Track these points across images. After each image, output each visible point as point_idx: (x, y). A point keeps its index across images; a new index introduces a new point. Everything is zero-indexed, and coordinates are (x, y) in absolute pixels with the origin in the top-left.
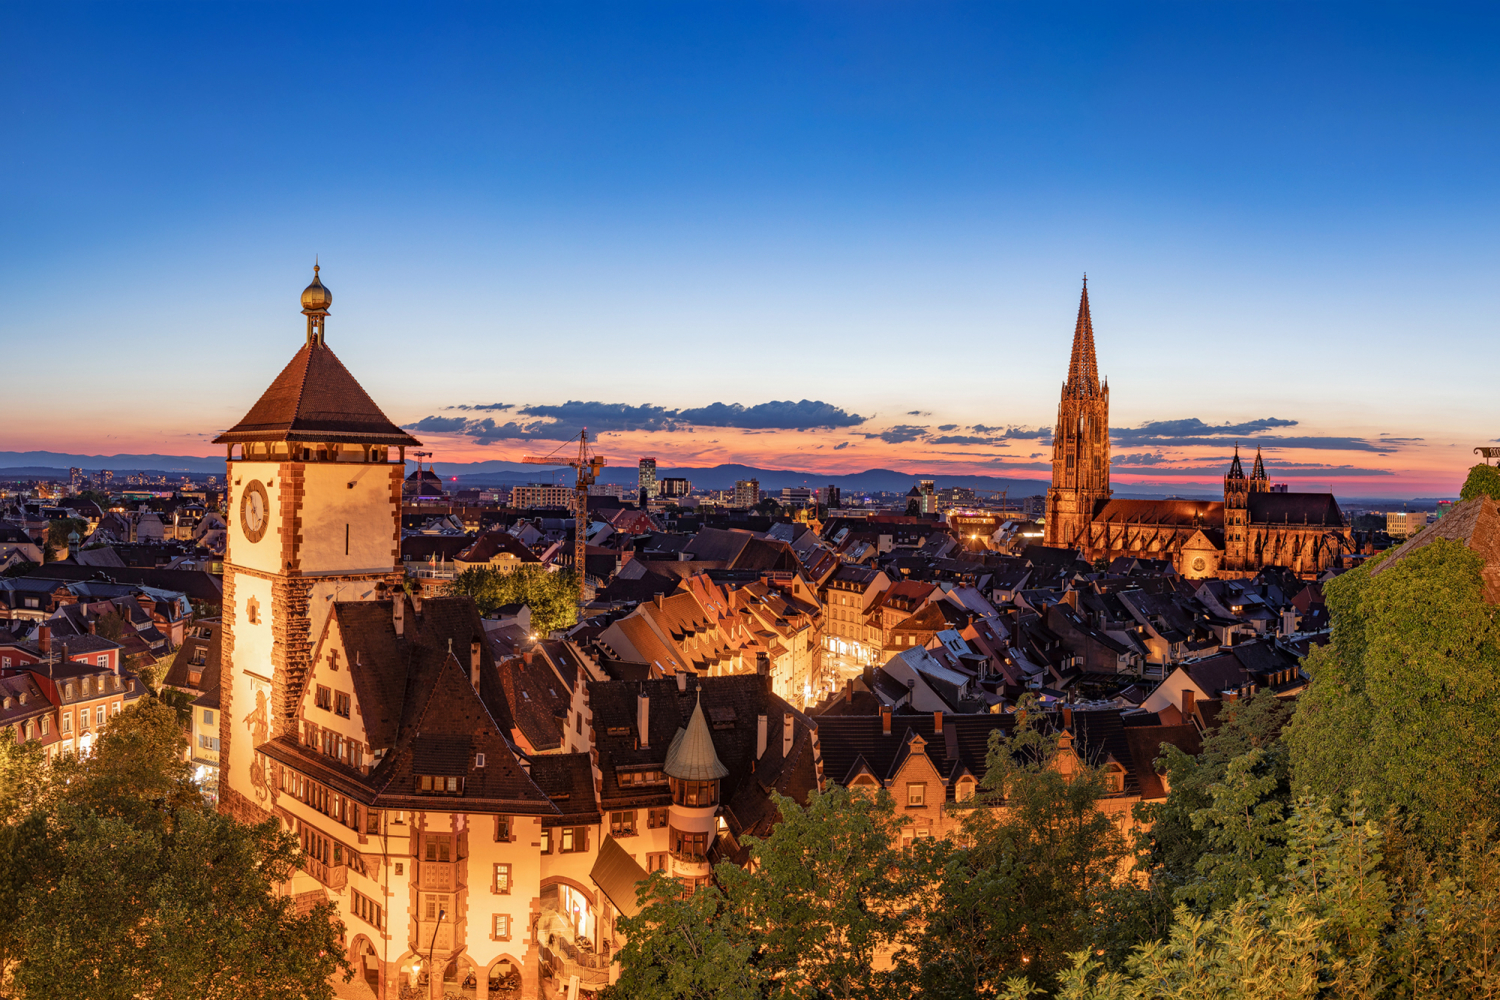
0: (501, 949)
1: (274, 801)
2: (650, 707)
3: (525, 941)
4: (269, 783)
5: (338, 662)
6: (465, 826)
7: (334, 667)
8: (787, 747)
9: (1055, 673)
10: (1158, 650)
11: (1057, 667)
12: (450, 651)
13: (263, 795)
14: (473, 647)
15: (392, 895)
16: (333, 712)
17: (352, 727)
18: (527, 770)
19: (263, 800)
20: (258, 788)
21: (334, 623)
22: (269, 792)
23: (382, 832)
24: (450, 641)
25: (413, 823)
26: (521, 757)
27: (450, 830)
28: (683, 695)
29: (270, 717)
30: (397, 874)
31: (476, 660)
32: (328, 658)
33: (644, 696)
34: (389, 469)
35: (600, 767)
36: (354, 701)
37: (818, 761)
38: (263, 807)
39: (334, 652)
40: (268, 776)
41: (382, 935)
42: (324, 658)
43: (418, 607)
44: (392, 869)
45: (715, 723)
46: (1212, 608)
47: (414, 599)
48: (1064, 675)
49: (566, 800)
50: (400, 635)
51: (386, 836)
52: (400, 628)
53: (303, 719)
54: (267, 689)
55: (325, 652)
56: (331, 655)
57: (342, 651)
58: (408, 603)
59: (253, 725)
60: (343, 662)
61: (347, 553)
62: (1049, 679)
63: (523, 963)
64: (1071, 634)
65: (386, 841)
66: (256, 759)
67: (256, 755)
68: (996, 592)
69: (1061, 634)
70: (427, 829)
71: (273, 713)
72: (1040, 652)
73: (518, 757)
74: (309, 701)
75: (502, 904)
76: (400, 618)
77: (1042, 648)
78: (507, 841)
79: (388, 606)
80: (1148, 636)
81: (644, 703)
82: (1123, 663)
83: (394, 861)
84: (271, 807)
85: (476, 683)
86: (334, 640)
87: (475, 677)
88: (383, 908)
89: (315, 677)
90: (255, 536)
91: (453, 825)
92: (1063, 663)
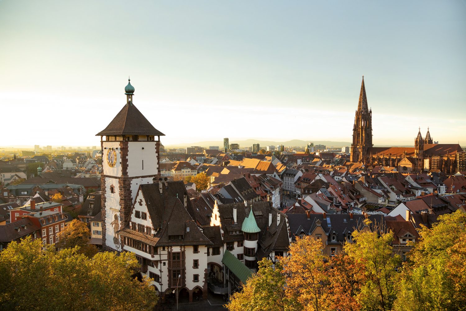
0: (196, 284)
2: (237, 212)
3: (203, 282)
5: (142, 203)
6: (184, 249)
7: (141, 205)
8: (278, 223)
9: (358, 203)
10: (393, 196)
11: (358, 200)
12: (177, 197)
14: (184, 196)
15: (163, 272)
16: (141, 219)
17: (148, 223)
18: (202, 231)
20: (116, 245)
21: (140, 191)
23: (159, 253)
24: (177, 194)
25: (168, 250)
26: (200, 228)
27: (180, 251)
28: (246, 208)
30: (164, 265)
31: (185, 200)
32: (139, 202)
33: (235, 208)
34: (155, 143)
35: (223, 230)
36: (148, 215)
37: (288, 227)
39: (141, 200)
41: (160, 284)
42: (137, 202)
43: (166, 185)
44: (162, 264)
45: (256, 216)
47: (165, 182)
48: (360, 203)
49: (213, 240)
50: (161, 194)
52: (161, 191)
53: (131, 222)
54: (118, 214)
55: (138, 200)
57: (143, 200)
58: (163, 184)
59: (114, 225)
60: (144, 203)
61: (143, 169)
62: (356, 204)
63: (203, 288)
64: (363, 190)
65: (160, 256)
68: (335, 177)
69: (359, 190)
70: (173, 251)
72: (353, 196)
73: (199, 228)
74: (133, 216)
75: (196, 271)
76: (161, 188)
77: (353, 194)
78: (197, 253)
79: (158, 185)
80: (389, 192)
81: (235, 211)
82: (380, 201)
83: (163, 262)
85: (186, 207)
86: (141, 196)
87: (185, 205)
88: (160, 276)
89: (134, 208)
90: (112, 165)
91: (181, 249)
92: (360, 199)
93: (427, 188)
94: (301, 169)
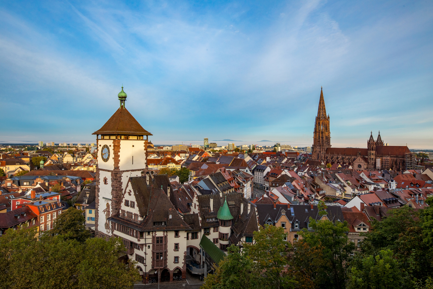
0: (176, 265)
1: (112, 233)
2: (213, 201)
3: (183, 263)
4: (111, 228)
5: (131, 193)
6: (167, 234)
7: (130, 195)
8: (249, 212)
9: (318, 195)
10: (349, 190)
11: (318, 193)
12: (162, 189)
13: (109, 231)
14: (168, 187)
15: (147, 254)
16: (130, 207)
17: (136, 210)
18: (183, 218)
19: (109, 233)
20: (107, 230)
21: (130, 183)
22: (111, 231)
23: (144, 238)
24: (162, 186)
25: (153, 235)
26: (181, 215)
27: (163, 235)
28: (222, 198)
29: (111, 210)
30: (148, 248)
31: (169, 191)
32: (128, 192)
33: (212, 199)
34: (144, 141)
35: (201, 217)
36: (136, 203)
37: (257, 215)
38: (109, 235)
39: (130, 191)
40: (110, 226)
41: (144, 265)
42: (127, 192)
43: (153, 177)
44: (147, 247)
45: (230, 205)
46: (365, 179)
47: (152, 175)
48: (320, 195)
49: (193, 226)
50: (148, 185)
51: (145, 239)
52: (148, 183)
53: (121, 209)
54: (110, 202)
55: (127, 191)
56: (129, 191)
57: (132, 190)
58: (150, 177)
59: (106, 213)
60: (132, 193)
61: (133, 164)
62: (316, 196)
63: (182, 269)
64: (322, 184)
66: (107, 222)
67: (107, 221)
68: (299, 172)
69: (319, 184)
70: (156, 236)
71: (112, 208)
72: (313, 189)
73: (180, 215)
74: (123, 204)
75: (176, 254)
76: (148, 181)
77: (314, 187)
78: (178, 237)
79: (145, 177)
80: (345, 186)
81: (212, 201)
82: (338, 194)
83: (147, 245)
84: (111, 234)
85: (169, 197)
86: (130, 187)
87: (169, 195)
88: (145, 258)
89: (124, 198)
90: (106, 160)
91: (164, 234)
92: (320, 192)
93: (379, 184)
94: (269, 165)
